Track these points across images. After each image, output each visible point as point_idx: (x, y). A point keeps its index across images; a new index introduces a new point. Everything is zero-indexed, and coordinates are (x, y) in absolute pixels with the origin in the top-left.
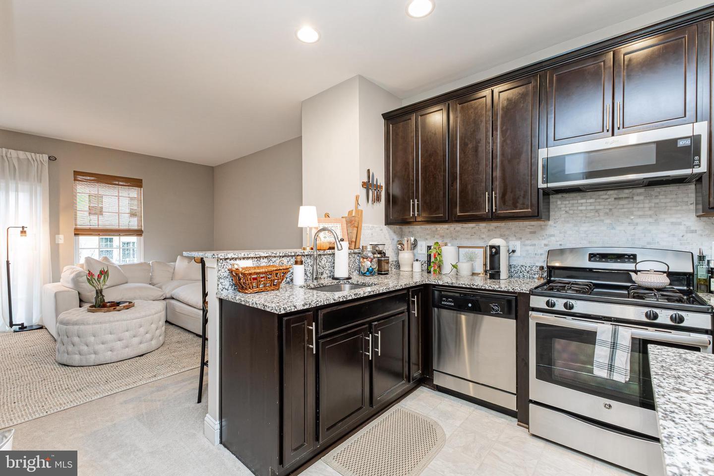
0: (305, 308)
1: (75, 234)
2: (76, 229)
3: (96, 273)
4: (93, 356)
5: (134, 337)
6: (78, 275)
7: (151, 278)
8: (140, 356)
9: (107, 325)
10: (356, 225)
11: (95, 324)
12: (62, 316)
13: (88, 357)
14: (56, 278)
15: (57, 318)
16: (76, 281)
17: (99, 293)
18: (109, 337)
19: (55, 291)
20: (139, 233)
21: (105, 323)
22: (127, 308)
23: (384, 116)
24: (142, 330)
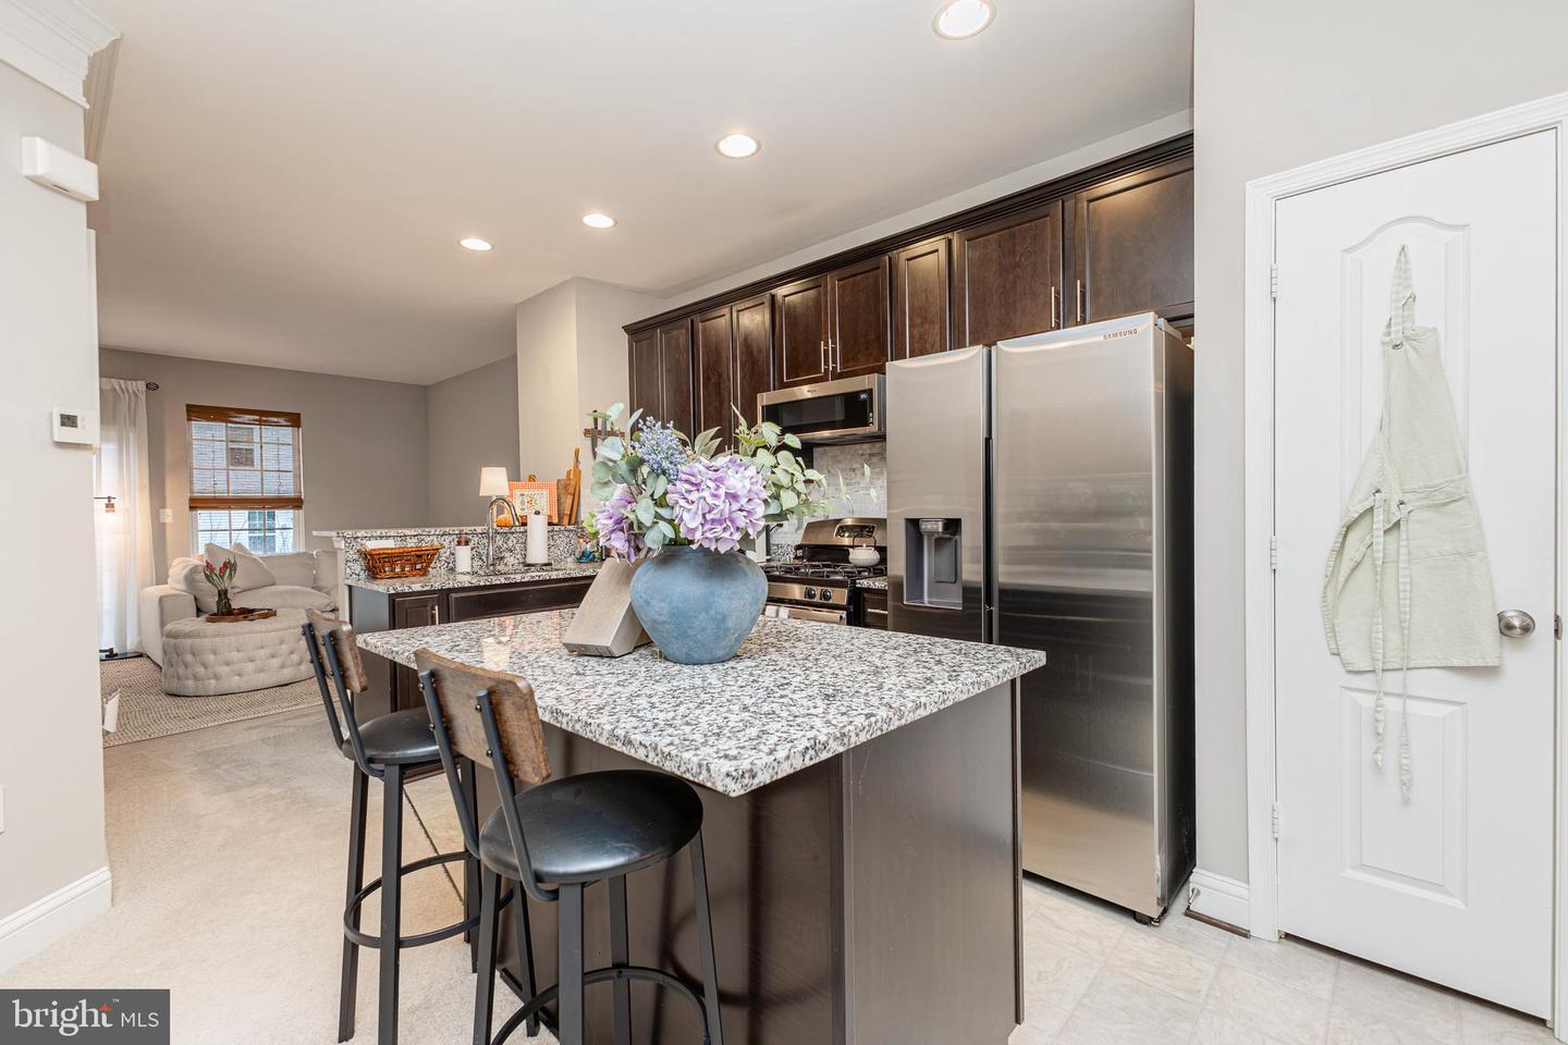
0: (425, 589)
1: (190, 507)
2: (192, 500)
3: (218, 565)
4: (213, 682)
5: (273, 657)
6: (194, 570)
7: (315, 579)
8: (282, 686)
9: (233, 639)
10: (571, 490)
11: (215, 636)
12: (169, 627)
13: (206, 682)
14: (161, 579)
15: (162, 631)
16: (190, 579)
17: (223, 594)
18: (235, 655)
19: (160, 595)
20: (297, 504)
21: (230, 635)
22: (265, 616)
23: (626, 328)
24: (285, 648)
